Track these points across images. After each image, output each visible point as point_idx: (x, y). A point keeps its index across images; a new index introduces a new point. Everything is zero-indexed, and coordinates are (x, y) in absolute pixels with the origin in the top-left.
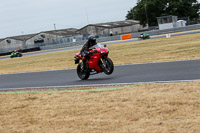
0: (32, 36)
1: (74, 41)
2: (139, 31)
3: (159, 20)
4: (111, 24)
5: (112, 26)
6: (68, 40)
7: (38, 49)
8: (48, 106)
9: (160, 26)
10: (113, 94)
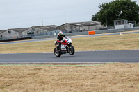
0: (26, 29)
1: (55, 34)
2: (101, 29)
3: (115, 23)
4: (81, 23)
5: (82, 25)
6: (51, 33)
7: (30, 38)
8: (51, 74)
9: (115, 26)
10: (94, 69)
